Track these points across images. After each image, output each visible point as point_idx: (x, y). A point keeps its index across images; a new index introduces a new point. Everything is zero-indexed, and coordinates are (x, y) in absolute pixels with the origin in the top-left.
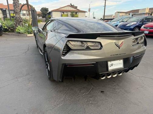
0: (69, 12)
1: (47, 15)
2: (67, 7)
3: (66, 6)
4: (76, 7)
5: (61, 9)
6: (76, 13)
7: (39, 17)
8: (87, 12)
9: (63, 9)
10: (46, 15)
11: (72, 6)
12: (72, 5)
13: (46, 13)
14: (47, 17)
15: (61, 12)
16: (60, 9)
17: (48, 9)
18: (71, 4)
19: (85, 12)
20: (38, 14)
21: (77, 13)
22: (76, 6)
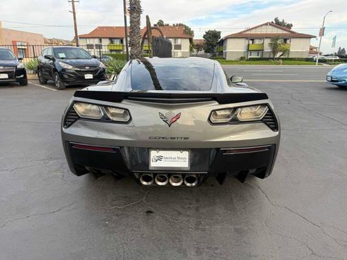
0: (266, 38)
1: (215, 46)
2: (263, 27)
3: (261, 26)
4: (290, 26)
5: (249, 32)
6: (285, 40)
7: (198, 51)
8: (315, 37)
9: (253, 32)
10: (213, 46)
11: (278, 24)
12: (281, 20)
13: (215, 43)
14: (215, 51)
15: (247, 38)
16: (247, 33)
17: (219, 32)
18: (276, 20)
19: (309, 37)
20: (197, 45)
21: (288, 41)
22: (290, 23)
